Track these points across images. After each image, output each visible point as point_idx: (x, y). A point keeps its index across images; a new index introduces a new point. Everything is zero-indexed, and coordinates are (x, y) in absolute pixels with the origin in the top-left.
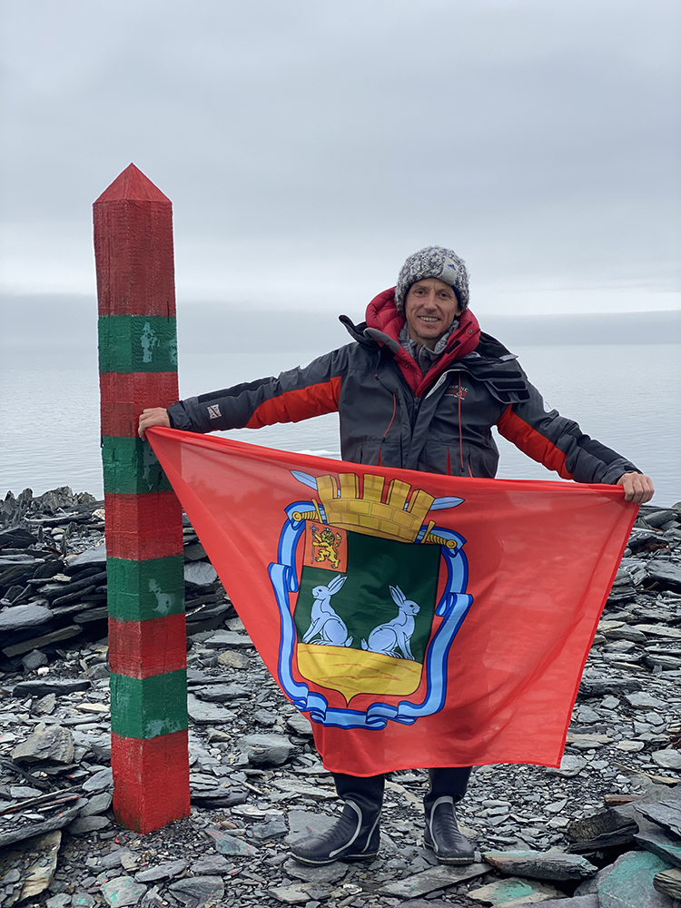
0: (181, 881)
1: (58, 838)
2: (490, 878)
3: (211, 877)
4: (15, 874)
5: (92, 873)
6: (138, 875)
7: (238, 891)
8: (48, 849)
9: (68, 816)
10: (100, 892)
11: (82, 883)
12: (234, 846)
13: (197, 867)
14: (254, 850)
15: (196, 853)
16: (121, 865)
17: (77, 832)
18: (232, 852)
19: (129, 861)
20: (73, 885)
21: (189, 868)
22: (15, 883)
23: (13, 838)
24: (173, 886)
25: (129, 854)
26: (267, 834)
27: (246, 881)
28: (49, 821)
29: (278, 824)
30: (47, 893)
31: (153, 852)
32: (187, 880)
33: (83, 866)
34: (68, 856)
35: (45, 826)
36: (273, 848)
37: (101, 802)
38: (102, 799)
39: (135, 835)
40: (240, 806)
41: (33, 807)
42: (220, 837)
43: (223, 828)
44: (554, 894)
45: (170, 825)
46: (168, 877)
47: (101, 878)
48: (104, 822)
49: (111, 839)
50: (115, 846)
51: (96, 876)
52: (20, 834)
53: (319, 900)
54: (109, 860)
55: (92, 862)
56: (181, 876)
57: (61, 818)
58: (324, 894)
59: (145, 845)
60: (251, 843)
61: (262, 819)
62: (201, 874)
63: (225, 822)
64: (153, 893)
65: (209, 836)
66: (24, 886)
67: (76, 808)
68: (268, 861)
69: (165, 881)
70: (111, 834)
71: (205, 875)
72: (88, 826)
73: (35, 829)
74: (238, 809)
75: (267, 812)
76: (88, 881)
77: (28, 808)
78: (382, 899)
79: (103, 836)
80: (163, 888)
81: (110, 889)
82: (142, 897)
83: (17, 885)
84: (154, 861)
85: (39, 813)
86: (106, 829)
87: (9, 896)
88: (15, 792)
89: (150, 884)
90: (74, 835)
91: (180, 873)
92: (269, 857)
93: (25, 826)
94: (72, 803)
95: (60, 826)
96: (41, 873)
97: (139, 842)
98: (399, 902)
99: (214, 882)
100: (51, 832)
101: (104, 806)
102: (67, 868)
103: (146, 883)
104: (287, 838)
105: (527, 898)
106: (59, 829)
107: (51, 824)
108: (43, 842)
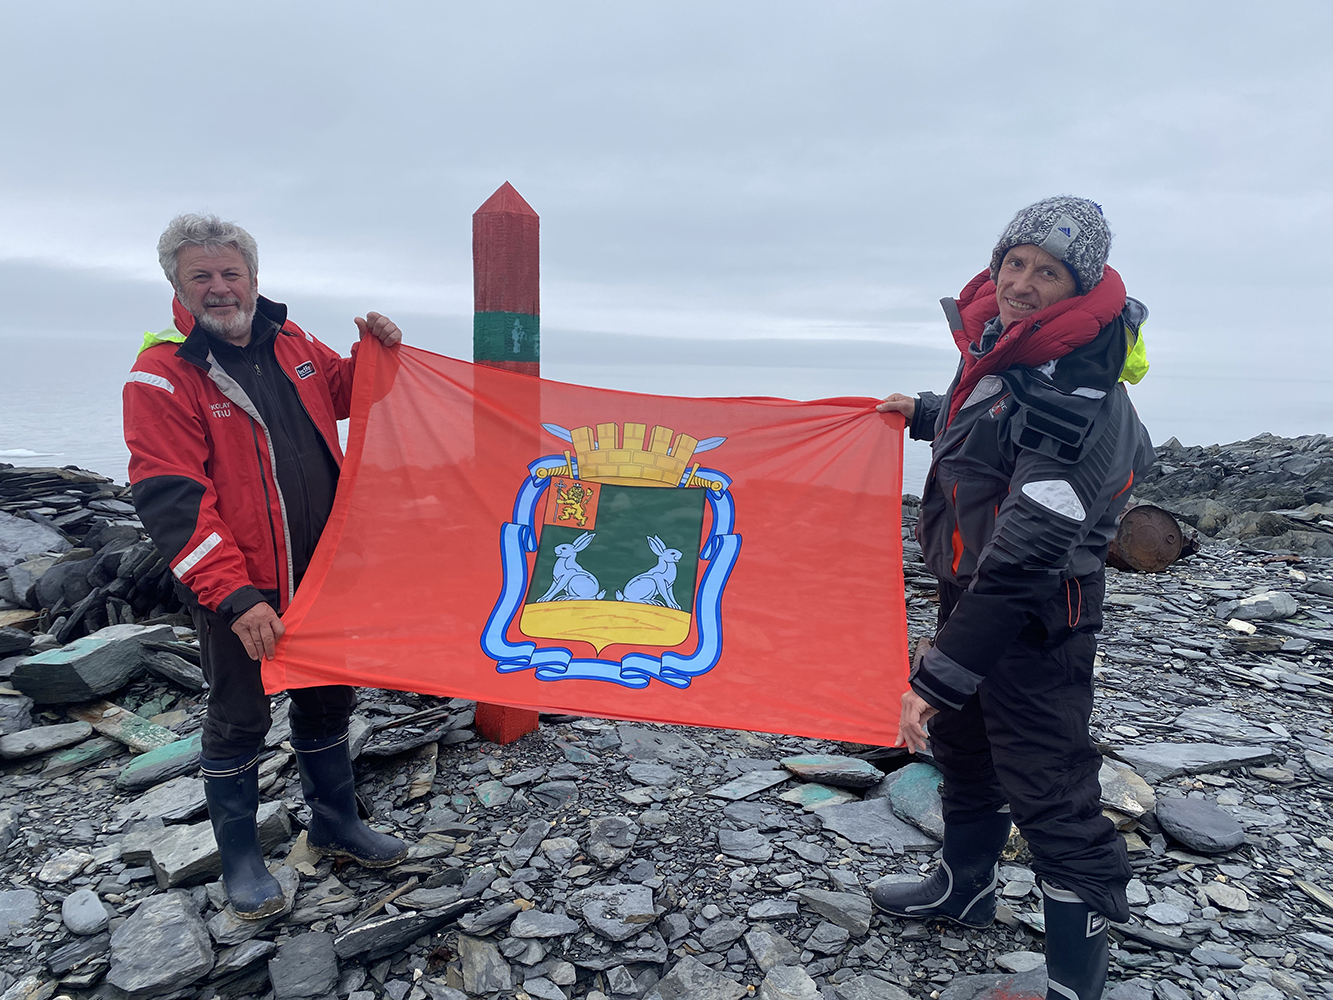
0: (541, 785)
1: (435, 748)
2: (793, 783)
3: (566, 782)
4: (402, 779)
5: (465, 777)
6: (505, 779)
7: (591, 795)
8: (428, 757)
9: (443, 730)
10: (474, 794)
11: (458, 786)
12: (580, 756)
13: (553, 773)
14: (596, 759)
15: (549, 761)
16: (489, 771)
17: (448, 743)
18: (579, 761)
19: (495, 768)
20: (450, 788)
21: (546, 774)
22: (403, 786)
23: (400, 749)
24: (535, 789)
25: (494, 762)
26: (605, 746)
27: (595, 785)
28: (428, 734)
29: (612, 737)
30: (430, 795)
31: (514, 760)
32: (546, 784)
33: (456, 771)
34: (443, 763)
35: (425, 739)
36: (611, 757)
37: (466, 718)
38: (466, 716)
39: (497, 746)
40: (578, 722)
41: (413, 722)
42: (567, 748)
43: (569, 740)
44: (850, 797)
45: (523, 738)
46: (530, 782)
47: (473, 782)
48: (470, 735)
49: (476, 749)
50: (481, 755)
51: (468, 780)
52: (405, 745)
53: (662, 802)
54: (478, 767)
55: (464, 768)
56: (542, 780)
57: (437, 732)
58: (663, 797)
59: (506, 754)
60: (593, 753)
61: (597, 733)
62: (557, 779)
63: (570, 736)
64: (520, 795)
65: (558, 747)
66: (411, 789)
67: (448, 724)
68: (610, 768)
69: (528, 785)
70: (476, 745)
71: (561, 779)
72: (457, 739)
73: (418, 741)
74: (577, 724)
75: (601, 727)
76: (463, 784)
77: (408, 724)
78: (711, 800)
79: (470, 746)
80: (527, 791)
81: (482, 792)
82: (511, 799)
83: (405, 788)
84: (516, 768)
85: (419, 728)
86: (472, 741)
87: (399, 797)
88: (394, 709)
89: (516, 788)
90: (446, 746)
91: (539, 779)
92: (611, 765)
93: (408, 739)
94: (443, 720)
95: (437, 739)
96: (425, 776)
97: (500, 752)
98: (726, 803)
99: (569, 786)
100: (429, 744)
101: (468, 721)
102: (443, 773)
103: (512, 787)
104: (621, 749)
105: (830, 800)
106: (436, 741)
107: (430, 737)
108: (423, 752)
